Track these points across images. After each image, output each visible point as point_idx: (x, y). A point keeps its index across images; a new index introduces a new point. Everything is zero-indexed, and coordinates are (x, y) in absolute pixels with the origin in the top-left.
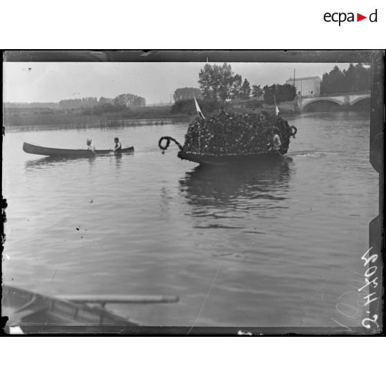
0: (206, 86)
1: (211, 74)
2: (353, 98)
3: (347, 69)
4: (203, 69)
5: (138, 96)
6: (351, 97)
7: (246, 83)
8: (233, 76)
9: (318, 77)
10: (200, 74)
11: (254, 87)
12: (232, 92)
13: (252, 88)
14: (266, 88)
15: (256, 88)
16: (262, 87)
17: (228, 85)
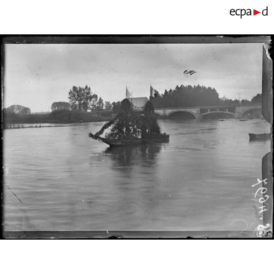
0: (73, 101)
1: (77, 93)
2: (168, 111)
3: (163, 94)
4: (72, 89)
5: (25, 107)
6: (167, 111)
7: (101, 100)
8: (92, 95)
9: (146, 98)
10: (70, 93)
11: (106, 102)
12: (92, 105)
13: (104, 103)
14: (114, 103)
15: (108, 103)
16: (111, 103)
17: (89, 101)
